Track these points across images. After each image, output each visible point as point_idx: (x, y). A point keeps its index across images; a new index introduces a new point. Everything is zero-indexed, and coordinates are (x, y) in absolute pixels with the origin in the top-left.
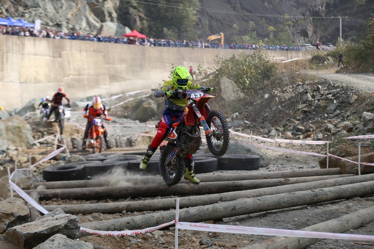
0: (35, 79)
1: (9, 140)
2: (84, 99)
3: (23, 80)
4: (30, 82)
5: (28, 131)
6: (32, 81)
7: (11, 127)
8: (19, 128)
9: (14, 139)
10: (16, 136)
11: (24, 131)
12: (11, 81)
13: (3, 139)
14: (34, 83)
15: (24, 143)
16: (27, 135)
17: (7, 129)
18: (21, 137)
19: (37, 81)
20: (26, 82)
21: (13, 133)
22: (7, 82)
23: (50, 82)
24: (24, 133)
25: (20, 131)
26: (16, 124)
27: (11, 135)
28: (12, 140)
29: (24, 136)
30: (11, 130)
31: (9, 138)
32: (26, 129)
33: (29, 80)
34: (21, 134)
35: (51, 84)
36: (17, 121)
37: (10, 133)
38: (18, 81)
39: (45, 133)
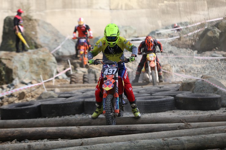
0: (126, 5)
1: (32, 72)
2: (169, 26)
3: (113, 7)
4: (121, 8)
5: (53, 64)
6: (124, 7)
7: (35, 60)
8: (44, 60)
9: (38, 72)
10: (40, 69)
11: (48, 63)
12: (101, 8)
13: (26, 71)
14: (126, 9)
15: (48, 75)
16: (51, 68)
17: (31, 62)
18: (44, 69)
19: (128, 8)
20: (116, 9)
21: (38, 66)
22: (97, 9)
23: (142, 8)
24: (48, 66)
25: (45, 64)
26: (41, 57)
27: (35, 68)
28: (37, 73)
29: (48, 69)
30: (35, 63)
31: (33, 71)
32: (51, 62)
33: (120, 7)
34: (46, 67)
35: (144, 11)
36: (42, 53)
37: (34, 65)
38: (108, 8)
39: (78, 65)
